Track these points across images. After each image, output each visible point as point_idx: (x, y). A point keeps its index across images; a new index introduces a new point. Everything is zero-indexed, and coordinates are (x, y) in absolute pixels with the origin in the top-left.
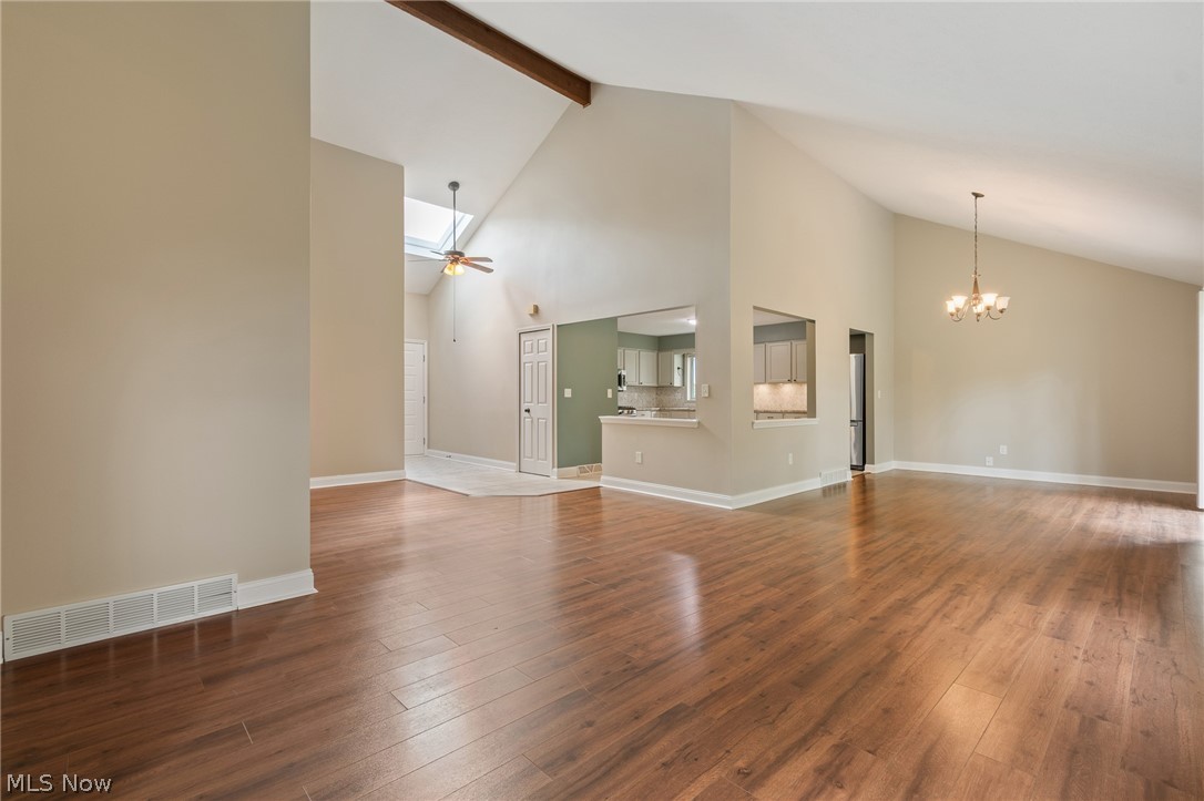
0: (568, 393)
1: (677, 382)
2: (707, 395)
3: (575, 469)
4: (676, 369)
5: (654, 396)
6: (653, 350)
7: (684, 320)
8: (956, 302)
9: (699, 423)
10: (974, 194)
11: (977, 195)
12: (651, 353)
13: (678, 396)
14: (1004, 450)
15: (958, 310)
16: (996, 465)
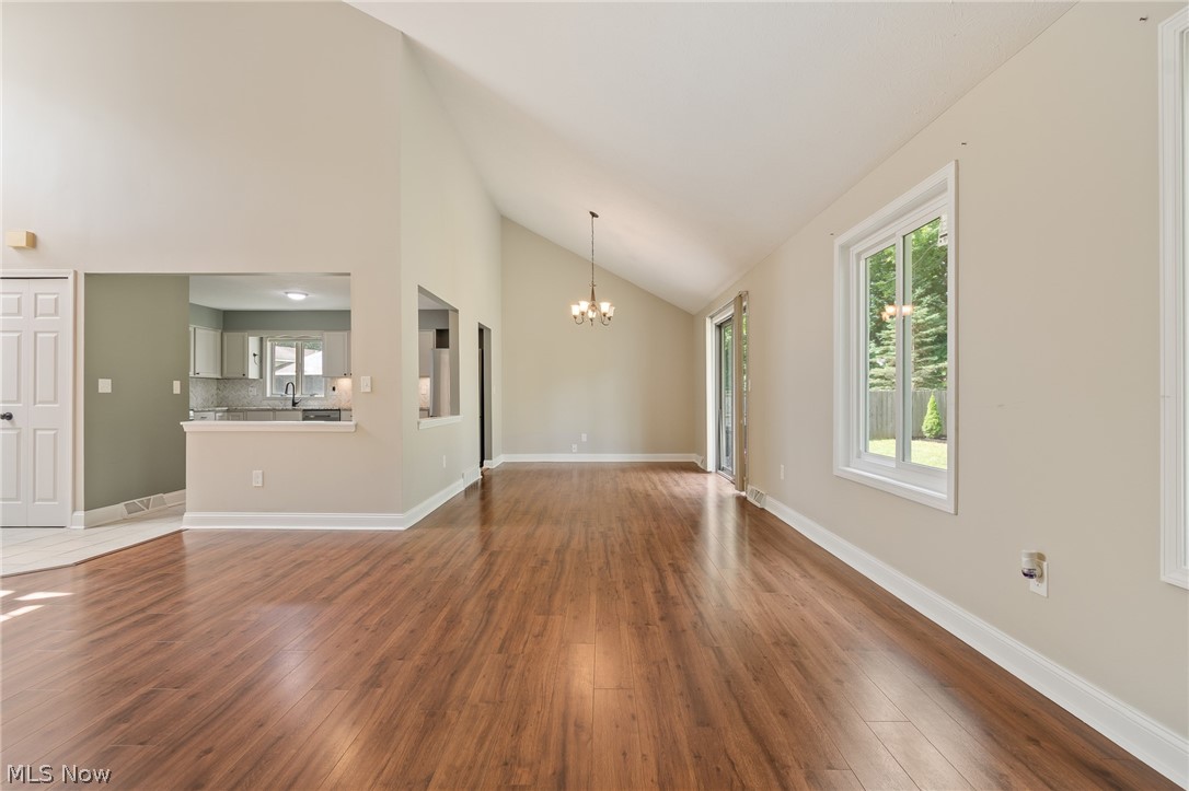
0: (105, 386)
1: (253, 373)
2: (368, 390)
3: (120, 507)
4: (251, 357)
5: (214, 391)
6: (216, 329)
7: (282, 293)
8: (581, 307)
9: (356, 425)
10: (591, 213)
11: (594, 215)
12: (212, 332)
13: (253, 391)
14: (584, 437)
15: (583, 314)
16: (580, 451)
